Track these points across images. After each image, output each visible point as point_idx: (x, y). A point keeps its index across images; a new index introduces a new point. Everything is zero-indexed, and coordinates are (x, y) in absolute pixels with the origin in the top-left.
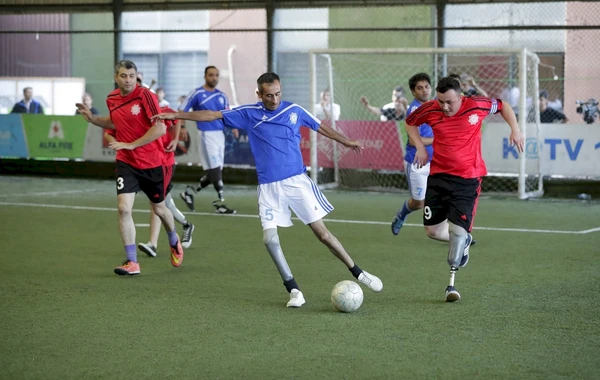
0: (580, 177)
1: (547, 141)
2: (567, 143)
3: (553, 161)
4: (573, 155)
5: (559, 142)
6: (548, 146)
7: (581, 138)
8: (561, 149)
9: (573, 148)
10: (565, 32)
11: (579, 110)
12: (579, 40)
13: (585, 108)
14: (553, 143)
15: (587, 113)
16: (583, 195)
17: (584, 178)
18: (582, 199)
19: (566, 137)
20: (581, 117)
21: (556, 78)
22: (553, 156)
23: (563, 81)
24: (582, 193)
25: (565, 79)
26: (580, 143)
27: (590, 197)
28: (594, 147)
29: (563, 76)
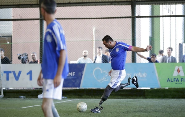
0: (20, 89)
1: (5, 72)
2: (14, 73)
3: (8, 81)
4: (17, 78)
5: (10, 72)
6: (5, 74)
7: (20, 70)
8: (11, 75)
9: (17, 75)
10: (12, 22)
11: (19, 58)
12: (18, 25)
13: (22, 57)
14: (7, 73)
15: (23, 59)
16: (22, 96)
17: (22, 89)
18: (22, 98)
19: (14, 70)
20: (20, 61)
21: (8, 43)
22: (8, 79)
23: (12, 44)
24: (21, 95)
25: (13, 43)
26: (20, 73)
27: (25, 97)
28: (26, 74)
29: (12, 42)
